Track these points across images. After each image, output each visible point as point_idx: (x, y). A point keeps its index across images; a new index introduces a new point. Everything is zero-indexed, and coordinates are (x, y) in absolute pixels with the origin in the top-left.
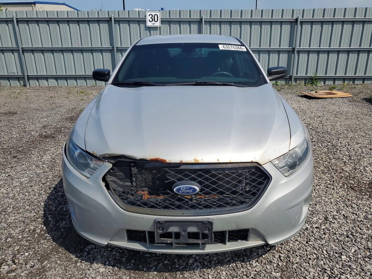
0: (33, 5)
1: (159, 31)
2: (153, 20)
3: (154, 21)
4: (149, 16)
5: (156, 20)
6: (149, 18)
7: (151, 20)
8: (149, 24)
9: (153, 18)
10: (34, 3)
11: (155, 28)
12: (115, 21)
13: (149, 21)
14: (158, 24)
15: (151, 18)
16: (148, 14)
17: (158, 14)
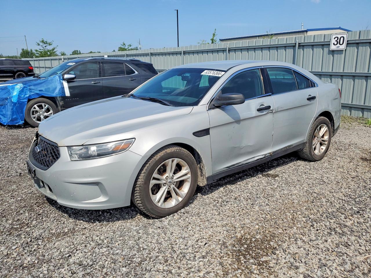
0: (305, 32)
1: (343, 55)
2: (338, 42)
3: (338, 44)
4: (335, 39)
5: (341, 43)
6: (334, 41)
7: (336, 43)
8: (333, 47)
9: (338, 41)
10: (306, 31)
11: (340, 52)
12: (299, 46)
13: (334, 44)
14: (343, 47)
15: (336, 41)
16: (334, 36)
17: (345, 36)
